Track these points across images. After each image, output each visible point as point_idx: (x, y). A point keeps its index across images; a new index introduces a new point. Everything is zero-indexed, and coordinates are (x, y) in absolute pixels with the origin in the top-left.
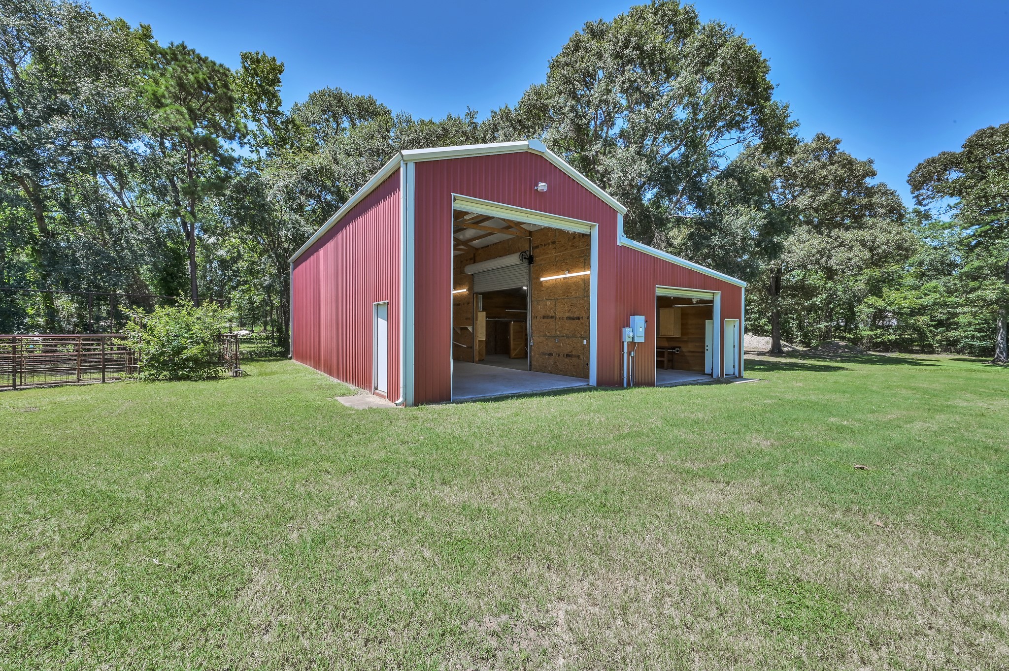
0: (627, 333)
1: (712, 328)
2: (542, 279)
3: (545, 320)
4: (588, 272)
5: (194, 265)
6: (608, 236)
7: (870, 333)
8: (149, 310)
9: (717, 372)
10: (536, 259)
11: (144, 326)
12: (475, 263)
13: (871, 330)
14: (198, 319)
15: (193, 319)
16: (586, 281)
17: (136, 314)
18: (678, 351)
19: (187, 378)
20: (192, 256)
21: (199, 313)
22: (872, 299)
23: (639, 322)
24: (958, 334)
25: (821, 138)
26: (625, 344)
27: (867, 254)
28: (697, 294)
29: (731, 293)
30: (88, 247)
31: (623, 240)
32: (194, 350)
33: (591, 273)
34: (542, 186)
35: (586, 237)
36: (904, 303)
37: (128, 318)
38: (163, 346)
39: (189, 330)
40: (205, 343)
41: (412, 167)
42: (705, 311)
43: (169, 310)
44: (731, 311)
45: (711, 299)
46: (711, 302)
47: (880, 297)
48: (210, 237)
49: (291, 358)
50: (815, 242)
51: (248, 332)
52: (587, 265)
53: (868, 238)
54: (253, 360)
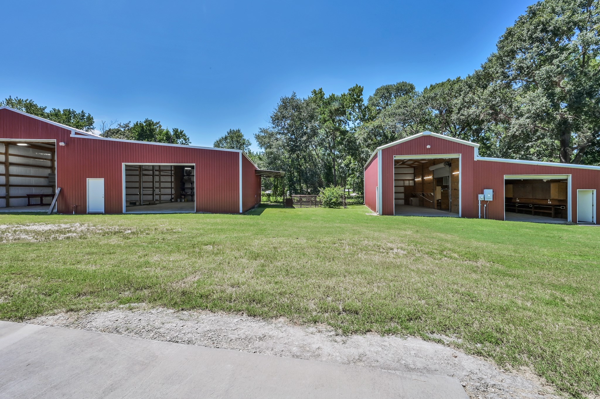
0: (481, 197)
1: (569, 194)
2: (453, 173)
3: (455, 191)
4: (458, 173)
5: (335, 170)
6: (468, 157)
8: (324, 188)
9: (570, 219)
10: (452, 165)
11: (323, 193)
12: (434, 165)
14: (335, 191)
15: (334, 191)
17: (321, 190)
18: (562, 207)
19: (332, 207)
20: (334, 167)
21: (335, 189)
23: (489, 192)
26: (480, 202)
28: (547, 177)
30: (310, 170)
31: (478, 158)
32: (334, 200)
34: (428, 147)
37: (320, 191)
38: (327, 198)
39: (333, 194)
40: (337, 198)
41: (381, 151)
43: (329, 189)
45: (566, 178)
46: (567, 180)
48: (339, 160)
49: (364, 204)
51: (356, 194)
52: (458, 170)
54: (353, 205)
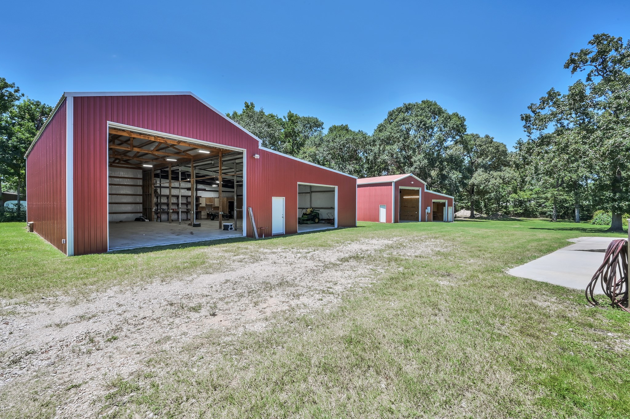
0: (427, 210)
1: (445, 209)
6: (423, 190)
7: (513, 209)
9: (446, 220)
13: (513, 208)
16: (419, 198)
22: (514, 195)
23: (429, 208)
24: (546, 210)
25: (487, 137)
26: (426, 213)
27: (501, 181)
28: (442, 201)
29: (450, 201)
31: (426, 190)
33: (420, 197)
34: (412, 183)
35: (419, 190)
36: (525, 197)
41: (394, 183)
42: (444, 204)
44: (450, 204)
45: (445, 202)
47: (517, 194)
50: (484, 176)
52: (419, 195)
53: (502, 175)
